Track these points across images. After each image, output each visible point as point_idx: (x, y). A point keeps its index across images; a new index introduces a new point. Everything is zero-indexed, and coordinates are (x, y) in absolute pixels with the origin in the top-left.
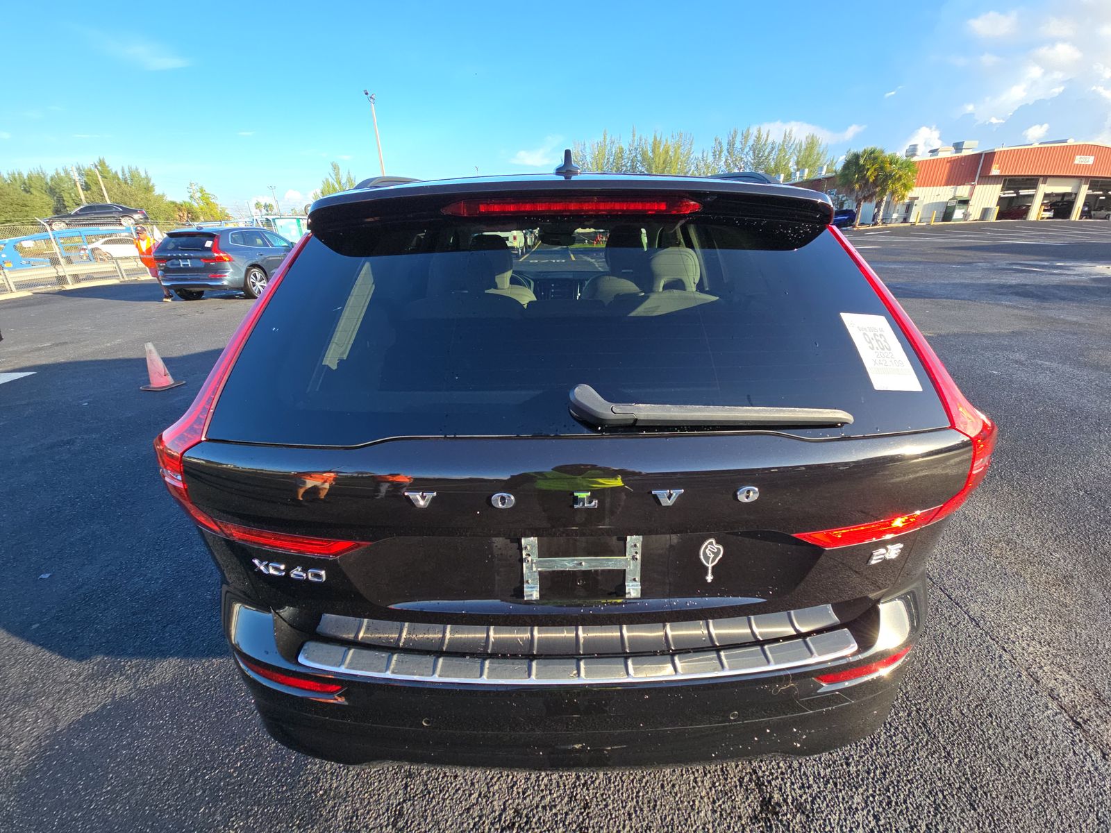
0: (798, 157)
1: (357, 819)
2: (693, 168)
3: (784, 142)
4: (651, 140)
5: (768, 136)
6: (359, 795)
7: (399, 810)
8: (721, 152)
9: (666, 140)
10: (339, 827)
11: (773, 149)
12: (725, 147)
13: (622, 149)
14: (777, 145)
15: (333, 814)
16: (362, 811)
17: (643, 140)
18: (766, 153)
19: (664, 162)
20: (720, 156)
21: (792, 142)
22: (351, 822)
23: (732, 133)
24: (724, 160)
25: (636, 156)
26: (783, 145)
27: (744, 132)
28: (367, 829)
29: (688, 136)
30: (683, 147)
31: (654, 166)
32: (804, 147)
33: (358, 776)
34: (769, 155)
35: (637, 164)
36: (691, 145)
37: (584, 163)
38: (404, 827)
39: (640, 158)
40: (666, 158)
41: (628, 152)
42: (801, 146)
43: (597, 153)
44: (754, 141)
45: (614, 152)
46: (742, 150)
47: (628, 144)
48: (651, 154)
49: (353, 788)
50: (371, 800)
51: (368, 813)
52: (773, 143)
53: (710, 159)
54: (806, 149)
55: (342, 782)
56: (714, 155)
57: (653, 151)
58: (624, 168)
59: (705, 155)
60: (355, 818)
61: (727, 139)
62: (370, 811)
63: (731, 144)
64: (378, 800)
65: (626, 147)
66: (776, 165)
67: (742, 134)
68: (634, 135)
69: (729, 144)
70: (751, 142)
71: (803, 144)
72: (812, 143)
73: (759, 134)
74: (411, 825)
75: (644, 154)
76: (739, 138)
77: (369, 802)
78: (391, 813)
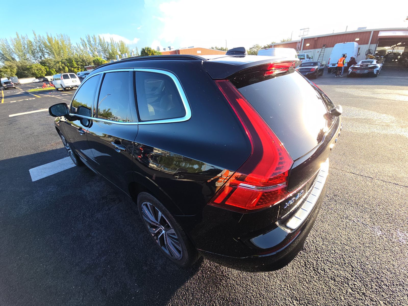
0: (119, 48)
1: (268, 288)
2: (75, 51)
3: (111, 42)
4: (46, 37)
5: (104, 39)
6: (260, 285)
7: (271, 274)
8: (86, 45)
9: (55, 37)
10: (268, 295)
11: (108, 45)
12: (87, 43)
13: (31, 41)
14: (109, 43)
15: (262, 295)
16: (266, 285)
17: (42, 37)
18: (106, 47)
19: (58, 48)
20: (86, 47)
21: (115, 43)
22: (268, 290)
23: (87, 36)
24: (89, 48)
25: (40, 45)
26: (112, 44)
27: (93, 37)
28: (272, 286)
29: (66, 36)
30: (65, 42)
31: (53, 50)
32: (120, 45)
33: (253, 283)
34: (108, 47)
35: (42, 49)
36: (69, 40)
37: (10, 49)
38: (276, 275)
39: (43, 46)
40: (59, 46)
41: (35, 43)
42: (119, 45)
43: (16, 44)
44: (99, 41)
45: (26, 43)
46: (95, 44)
47: (33, 39)
48: (49, 44)
49: (256, 285)
50: (263, 281)
51: (267, 284)
52: (107, 42)
53: (82, 48)
54: (121, 46)
55: (252, 289)
56: (83, 46)
57: (50, 42)
58: (36, 51)
59: (78, 46)
60: (267, 289)
61: (86, 39)
62: (267, 283)
63: (89, 41)
64: (264, 279)
65: (32, 40)
66: (112, 51)
67: (92, 37)
68: (35, 35)
69: (88, 41)
70: (98, 42)
71: (119, 44)
72: (122, 44)
73: (100, 38)
74: (277, 273)
75: (45, 44)
76: (91, 40)
77: (264, 282)
78: (270, 277)
